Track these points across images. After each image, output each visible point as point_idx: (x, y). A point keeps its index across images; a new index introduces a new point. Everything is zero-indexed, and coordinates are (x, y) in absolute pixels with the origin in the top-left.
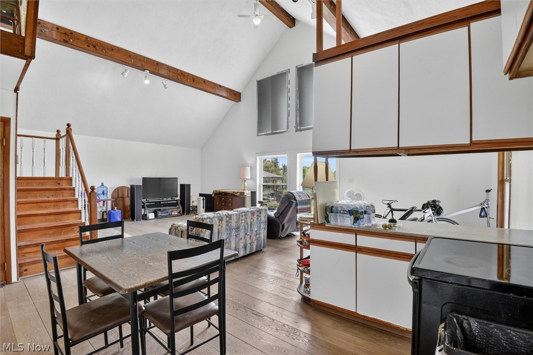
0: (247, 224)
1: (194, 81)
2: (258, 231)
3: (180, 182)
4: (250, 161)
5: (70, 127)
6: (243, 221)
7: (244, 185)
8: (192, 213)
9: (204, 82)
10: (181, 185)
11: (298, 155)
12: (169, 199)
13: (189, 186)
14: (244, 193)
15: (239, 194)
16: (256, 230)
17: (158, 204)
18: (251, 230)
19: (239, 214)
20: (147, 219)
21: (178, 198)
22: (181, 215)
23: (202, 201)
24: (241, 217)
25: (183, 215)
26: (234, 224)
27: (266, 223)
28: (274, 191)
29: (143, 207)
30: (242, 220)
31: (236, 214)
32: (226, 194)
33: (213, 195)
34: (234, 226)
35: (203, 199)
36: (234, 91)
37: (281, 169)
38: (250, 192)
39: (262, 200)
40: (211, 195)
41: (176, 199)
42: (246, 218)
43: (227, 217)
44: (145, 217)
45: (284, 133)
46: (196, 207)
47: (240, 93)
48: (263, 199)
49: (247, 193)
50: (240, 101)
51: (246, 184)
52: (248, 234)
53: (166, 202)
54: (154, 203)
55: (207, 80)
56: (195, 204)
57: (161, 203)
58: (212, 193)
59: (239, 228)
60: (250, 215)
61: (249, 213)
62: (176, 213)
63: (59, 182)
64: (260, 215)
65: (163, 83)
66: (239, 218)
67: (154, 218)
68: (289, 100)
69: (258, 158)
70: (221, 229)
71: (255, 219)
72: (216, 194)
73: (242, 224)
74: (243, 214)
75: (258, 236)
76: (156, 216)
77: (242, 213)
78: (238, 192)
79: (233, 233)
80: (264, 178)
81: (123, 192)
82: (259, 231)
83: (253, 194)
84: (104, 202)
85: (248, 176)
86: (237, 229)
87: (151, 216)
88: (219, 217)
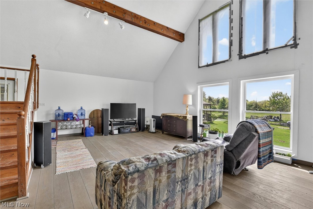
0: (199, 171)
1: (145, 23)
2: (212, 178)
3: (138, 107)
4: (192, 90)
5: (36, 58)
6: (193, 167)
7: (187, 110)
8: (146, 130)
9: (154, 24)
10: (139, 109)
11: (242, 82)
12: (130, 119)
13: (144, 110)
14: (186, 117)
15: (182, 117)
16: (210, 176)
17: (121, 123)
18: (204, 178)
19: (188, 157)
20: (112, 134)
21: (136, 119)
22: (138, 132)
23: (153, 122)
24: (189, 162)
25: (140, 132)
26: (179, 174)
27: (223, 165)
28: (204, 113)
29: (110, 125)
30: (191, 165)
31: (183, 158)
32: (171, 117)
33: (161, 118)
34: (180, 176)
35: (154, 121)
36: (179, 32)
37: (207, 99)
38: (192, 116)
39: (202, 124)
40: (160, 117)
41: (135, 119)
42: (197, 162)
43: (168, 165)
44: (111, 133)
45: (226, 63)
46: (149, 126)
47: (183, 35)
48: (204, 123)
49: (190, 117)
50: (184, 40)
51: (188, 109)
52: (199, 184)
53: (128, 122)
54: (119, 122)
55: (157, 23)
56: (148, 123)
57: (125, 122)
58: (160, 116)
59: (187, 178)
60: (201, 155)
61: (201, 153)
62: (134, 130)
63: (20, 106)
64: (215, 155)
65: (119, 24)
66: (188, 162)
67: (118, 133)
68: (232, 30)
69: (199, 87)
70: (159, 186)
71: (209, 162)
72: (163, 117)
73: (192, 171)
74: (193, 156)
75: (212, 184)
76: (119, 132)
77: (191, 155)
78: (181, 116)
79: (178, 188)
80: (203, 104)
81: (97, 113)
82: (214, 177)
83: (195, 118)
84: (83, 121)
85: (190, 102)
86: (184, 180)
87: (116, 132)
88: (156, 166)
